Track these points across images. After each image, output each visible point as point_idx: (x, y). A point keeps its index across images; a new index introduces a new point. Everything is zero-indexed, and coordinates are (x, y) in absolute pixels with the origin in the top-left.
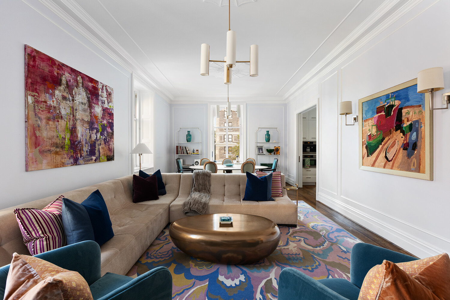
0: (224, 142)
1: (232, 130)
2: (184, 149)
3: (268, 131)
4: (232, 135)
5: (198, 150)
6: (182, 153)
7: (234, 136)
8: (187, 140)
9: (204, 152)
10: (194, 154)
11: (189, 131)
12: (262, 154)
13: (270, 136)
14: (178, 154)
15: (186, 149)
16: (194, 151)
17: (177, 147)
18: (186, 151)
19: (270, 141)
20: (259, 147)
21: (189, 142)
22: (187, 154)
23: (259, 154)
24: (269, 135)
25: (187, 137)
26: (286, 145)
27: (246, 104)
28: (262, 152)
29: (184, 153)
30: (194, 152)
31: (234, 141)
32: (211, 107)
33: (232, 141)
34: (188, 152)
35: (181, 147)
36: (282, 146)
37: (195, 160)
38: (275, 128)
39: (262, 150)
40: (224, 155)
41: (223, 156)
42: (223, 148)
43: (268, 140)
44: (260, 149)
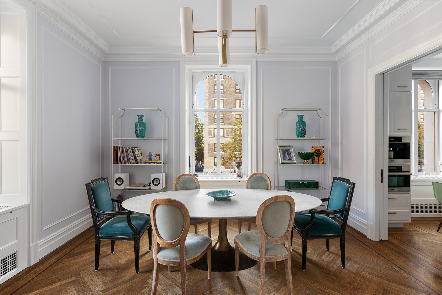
0: (214, 137)
1: (224, 123)
2: (130, 152)
3: (302, 116)
4: (223, 129)
5: (159, 155)
6: (126, 161)
7: (227, 131)
8: (137, 134)
9: (174, 157)
10: (150, 163)
11: (141, 116)
12: (289, 161)
13: (305, 125)
14: (117, 163)
15: (134, 153)
16: (151, 155)
17: (115, 148)
18: (135, 156)
19: (306, 137)
20: (283, 148)
21: (140, 137)
22: (137, 162)
23: (285, 162)
24: (305, 123)
25: (136, 127)
26: (335, 144)
27: (257, 62)
28: (290, 159)
29: (129, 162)
30: (150, 159)
31: (226, 136)
32: (188, 71)
33: (223, 136)
34: (138, 159)
35: (122, 148)
36: (328, 146)
37: (153, 176)
38: (314, 110)
39: (289, 154)
40: (214, 152)
41: (212, 155)
42: (212, 145)
43: (302, 134)
44: (286, 151)
